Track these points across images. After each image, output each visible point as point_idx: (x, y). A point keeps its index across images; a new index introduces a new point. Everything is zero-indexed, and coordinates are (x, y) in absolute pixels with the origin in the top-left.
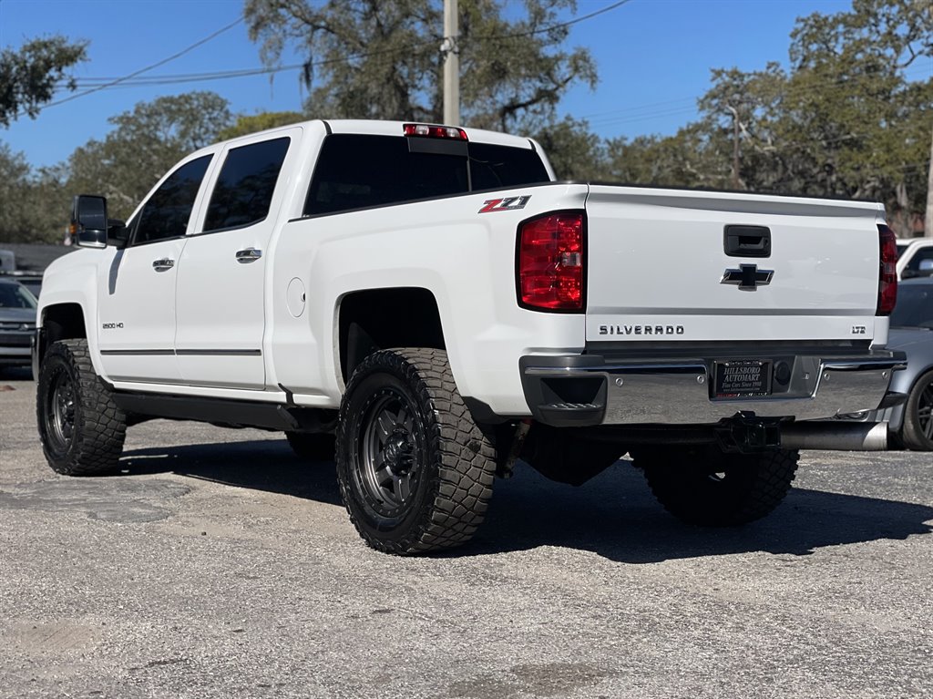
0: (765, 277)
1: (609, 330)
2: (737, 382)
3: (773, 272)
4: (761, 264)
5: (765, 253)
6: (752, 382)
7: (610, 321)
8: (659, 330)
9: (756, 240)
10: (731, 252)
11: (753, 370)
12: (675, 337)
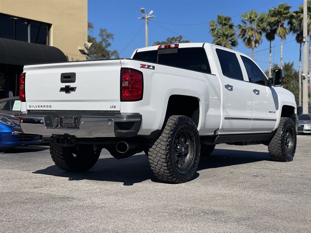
0: (73, 89)
1: (31, 107)
2: (67, 123)
3: (76, 87)
4: (72, 85)
5: (74, 81)
6: (71, 124)
7: (32, 104)
8: (44, 106)
9: (69, 77)
10: (62, 81)
11: (72, 120)
12: (49, 109)
